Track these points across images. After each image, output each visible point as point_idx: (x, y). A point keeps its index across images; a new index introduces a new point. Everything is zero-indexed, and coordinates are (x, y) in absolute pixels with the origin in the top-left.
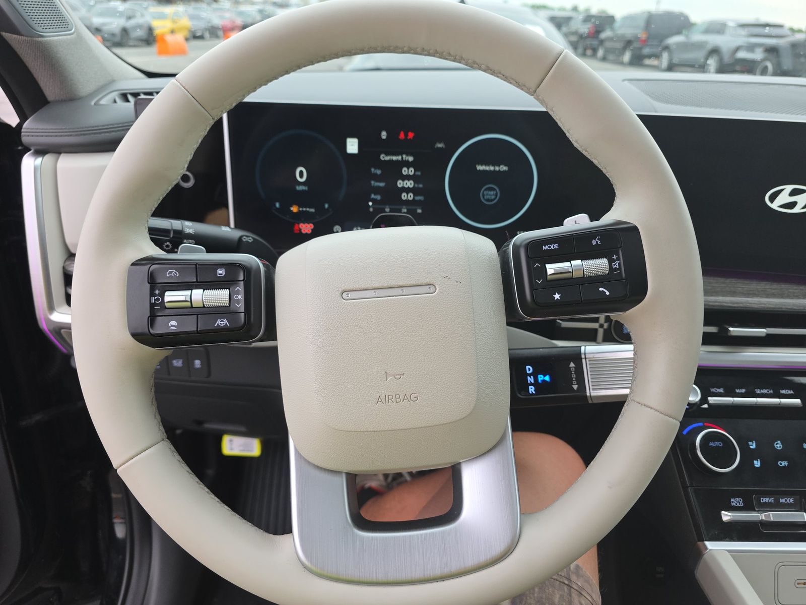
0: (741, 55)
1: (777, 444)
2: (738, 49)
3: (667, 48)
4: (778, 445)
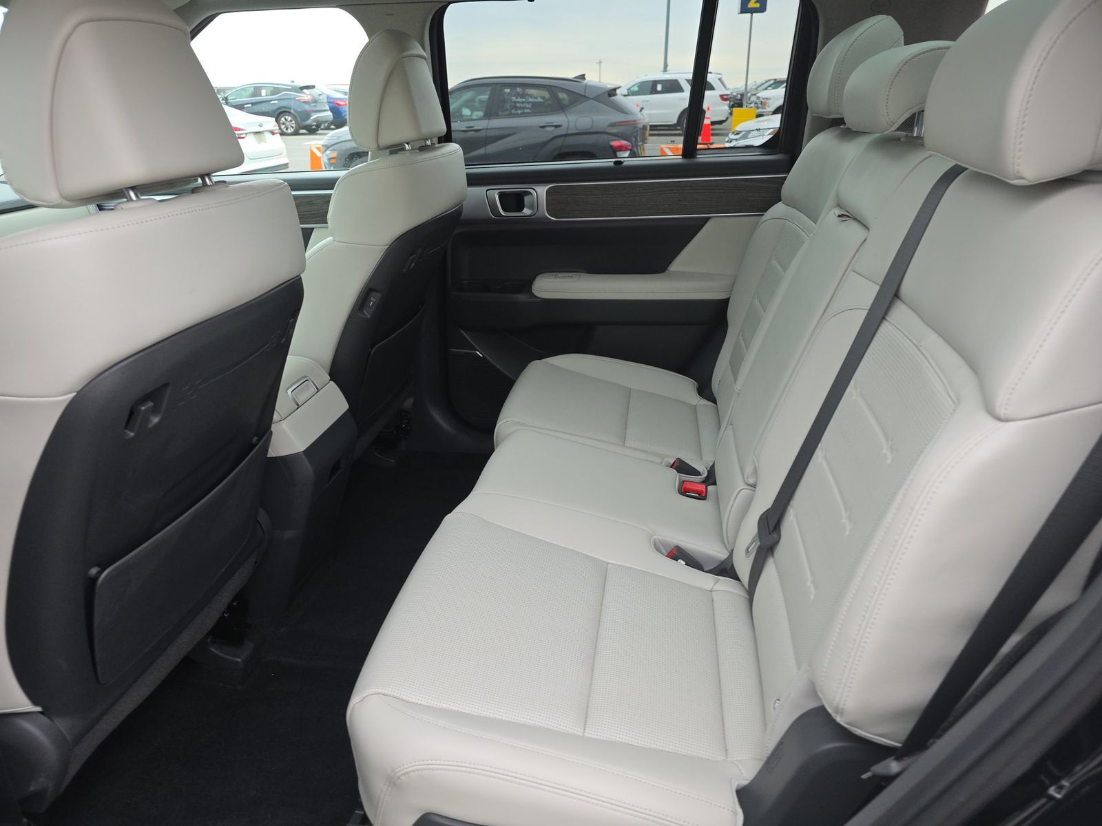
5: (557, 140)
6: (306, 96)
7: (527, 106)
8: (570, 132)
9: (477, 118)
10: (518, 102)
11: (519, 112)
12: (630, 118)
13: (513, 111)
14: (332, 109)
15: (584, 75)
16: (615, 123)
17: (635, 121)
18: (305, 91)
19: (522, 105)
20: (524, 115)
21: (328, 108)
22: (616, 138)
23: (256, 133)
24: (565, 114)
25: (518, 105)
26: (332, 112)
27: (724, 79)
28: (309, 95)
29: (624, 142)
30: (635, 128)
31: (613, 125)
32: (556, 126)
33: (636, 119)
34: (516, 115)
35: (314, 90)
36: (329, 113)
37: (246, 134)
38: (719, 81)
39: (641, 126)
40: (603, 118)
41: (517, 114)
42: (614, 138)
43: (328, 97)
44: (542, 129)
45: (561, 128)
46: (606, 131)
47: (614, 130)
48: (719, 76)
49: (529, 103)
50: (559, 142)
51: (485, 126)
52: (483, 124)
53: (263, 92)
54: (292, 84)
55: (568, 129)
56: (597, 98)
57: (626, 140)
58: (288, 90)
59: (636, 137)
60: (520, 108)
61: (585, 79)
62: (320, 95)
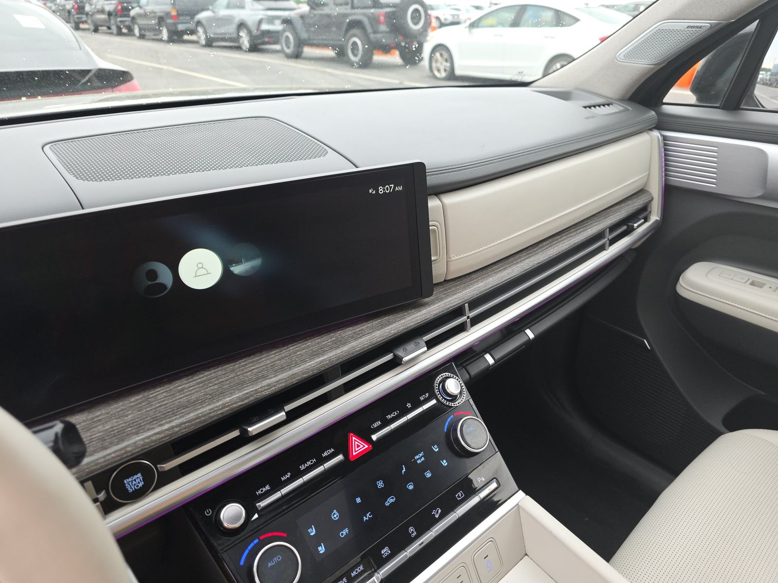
0: (265, 27)
1: (333, 516)
2: (260, 22)
3: (199, 23)
4: (335, 516)
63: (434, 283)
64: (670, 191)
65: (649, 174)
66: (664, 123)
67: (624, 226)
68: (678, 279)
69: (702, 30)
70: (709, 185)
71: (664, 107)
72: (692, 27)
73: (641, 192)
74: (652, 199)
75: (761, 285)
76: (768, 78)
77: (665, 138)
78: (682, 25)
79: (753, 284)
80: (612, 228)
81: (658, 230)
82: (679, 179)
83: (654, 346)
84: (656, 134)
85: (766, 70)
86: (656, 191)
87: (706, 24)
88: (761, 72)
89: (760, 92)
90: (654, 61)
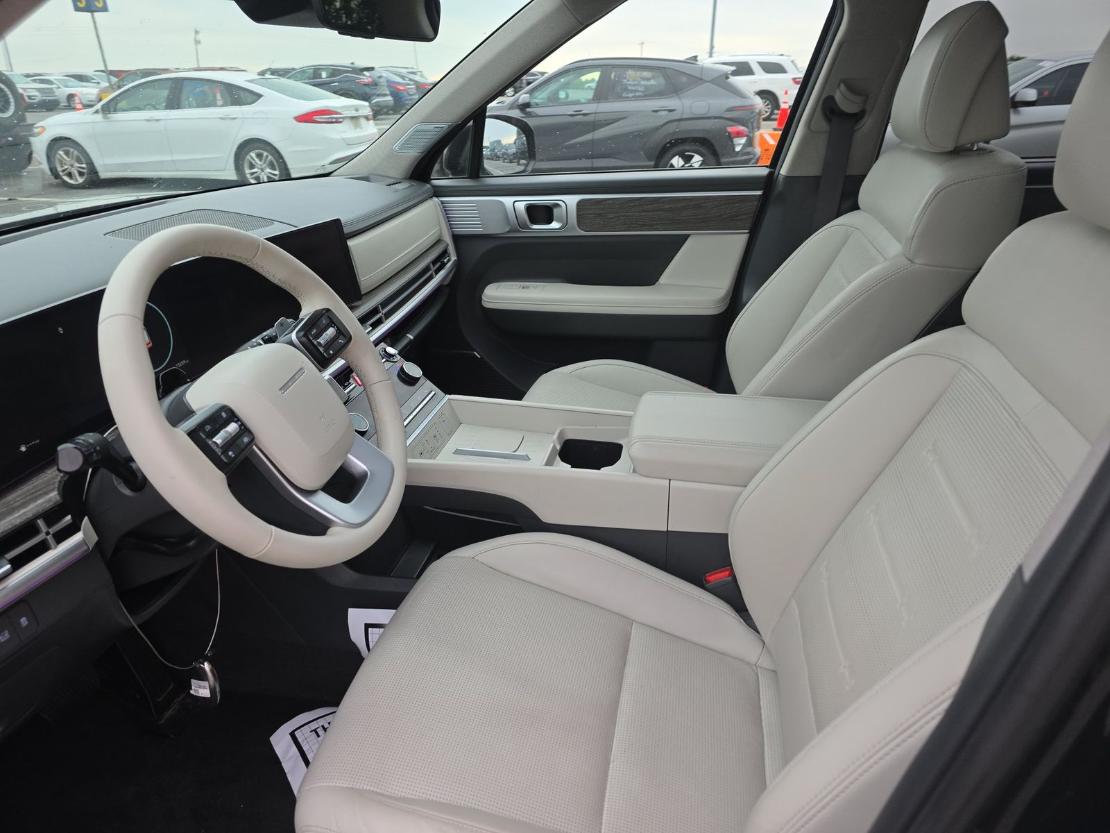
5: (671, 124)
6: (366, 78)
7: (640, 89)
8: (684, 117)
9: (586, 101)
10: (630, 84)
11: (630, 95)
12: (747, 103)
13: (624, 95)
14: (392, 94)
15: (696, 57)
16: (734, 107)
17: (752, 105)
18: (365, 73)
19: (634, 88)
20: (637, 98)
21: (388, 92)
22: (733, 124)
23: (353, 118)
24: (680, 98)
25: (630, 88)
26: (392, 97)
27: (796, 62)
28: (369, 77)
29: (741, 128)
30: (752, 112)
31: (731, 109)
32: (670, 111)
33: (754, 104)
34: (627, 99)
35: (373, 72)
36: (389, 98)
37: (344, 118)
38: (791, 64)
39: (757, 111)
40: (719, 103)
41: (628, 97)
42: (731, 123)
43: (388, 81)
44: (655, 114)
45: (674, 112)
46: (723, 116)
47: (729, 115)
48: (792, 58)
49: (641, 86)
50: (672, 128)
51: (594, 111)
52: (592, 108)
53: (324, 75)
54: (351, 65)
55: (682, 114)
56: (713, 81)
57: (743, 125)
58: (347, 72)
59: (752, 123)
60: (632, 91)
61: (697, 61)
62: (380, 77)
63: (362, 293)
64: (457, 238)
65: (440, 228)
66: (438, 192)
67: (439, 262)
68: (481, 298)
69: (444, 129)
70: (479, 230)
71: (432, 181)
72: (437, 127)
73: (439, 241)
74: (448, 245)
75: (528, 287)
76: (489, 153)
77: (442, 202)
78: (431, 126)
79: (523, 288)
80: (434, 262)
81: (458, 265)
82: (459, 231)
83: (482, 354)
84: (435, 199)
85: (487, 147)
86: (448, 239)
87: (445, 125)
88: (484, 150)
89: (488, 165)
90: (421, 150)
